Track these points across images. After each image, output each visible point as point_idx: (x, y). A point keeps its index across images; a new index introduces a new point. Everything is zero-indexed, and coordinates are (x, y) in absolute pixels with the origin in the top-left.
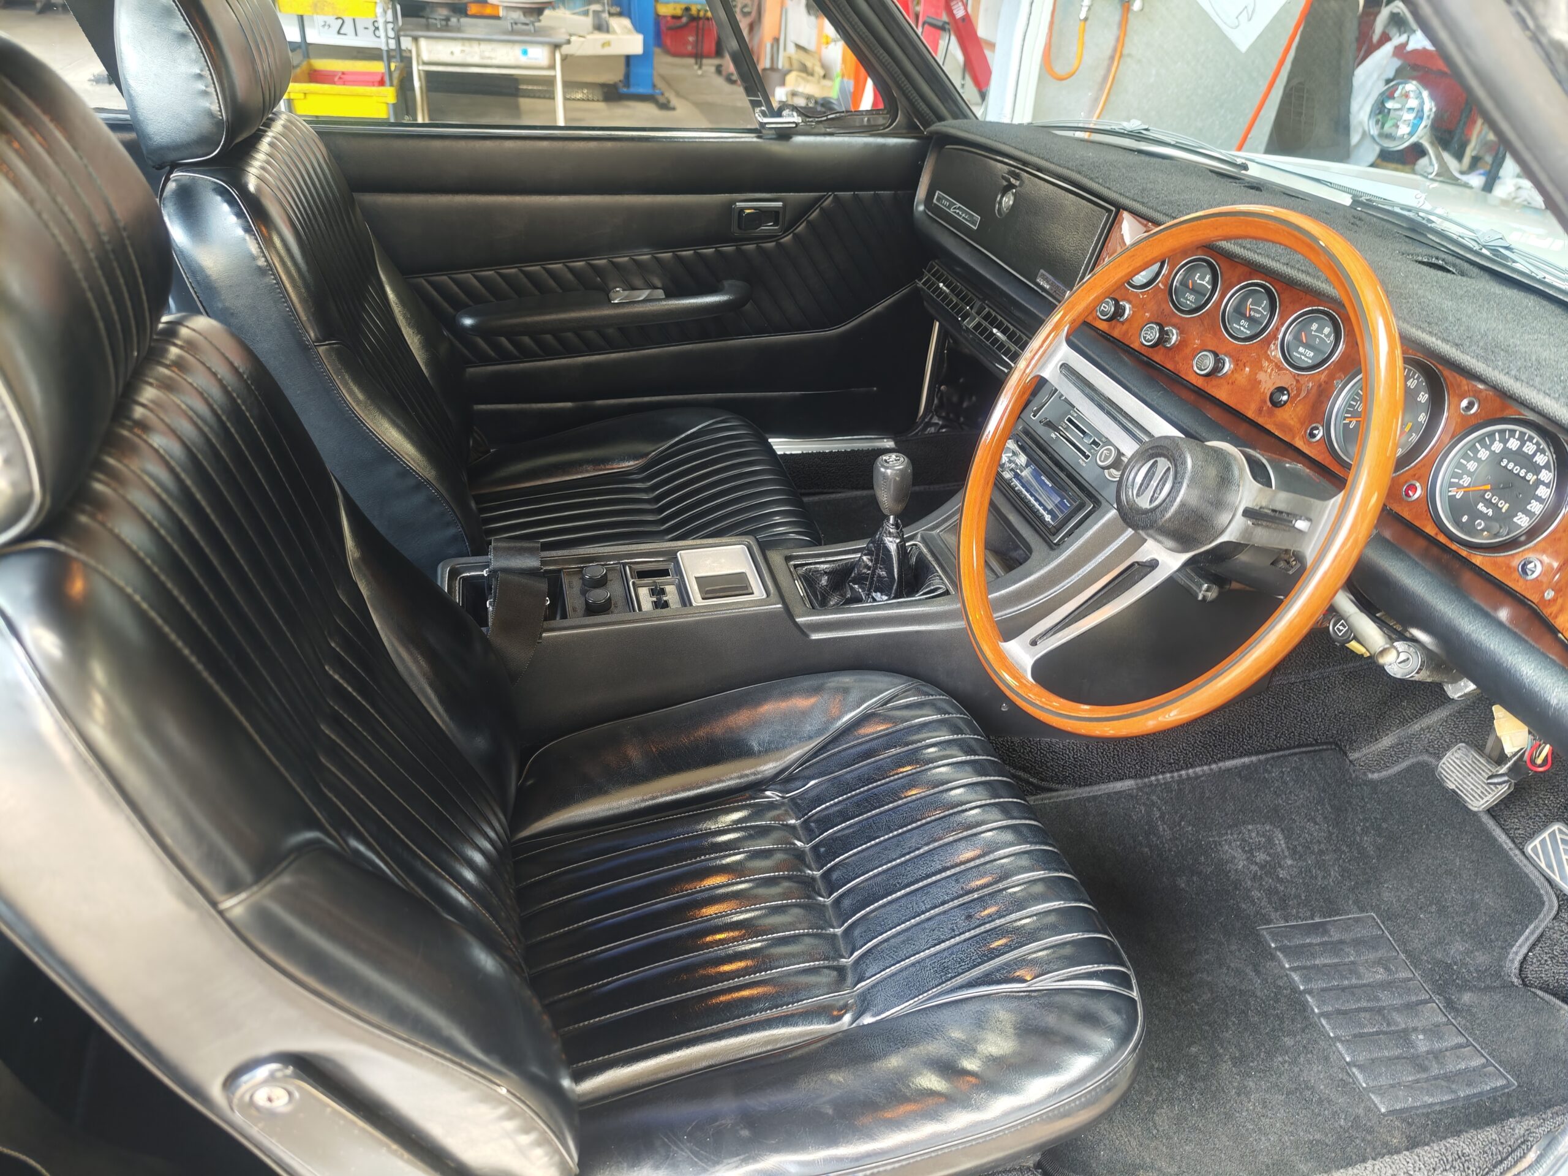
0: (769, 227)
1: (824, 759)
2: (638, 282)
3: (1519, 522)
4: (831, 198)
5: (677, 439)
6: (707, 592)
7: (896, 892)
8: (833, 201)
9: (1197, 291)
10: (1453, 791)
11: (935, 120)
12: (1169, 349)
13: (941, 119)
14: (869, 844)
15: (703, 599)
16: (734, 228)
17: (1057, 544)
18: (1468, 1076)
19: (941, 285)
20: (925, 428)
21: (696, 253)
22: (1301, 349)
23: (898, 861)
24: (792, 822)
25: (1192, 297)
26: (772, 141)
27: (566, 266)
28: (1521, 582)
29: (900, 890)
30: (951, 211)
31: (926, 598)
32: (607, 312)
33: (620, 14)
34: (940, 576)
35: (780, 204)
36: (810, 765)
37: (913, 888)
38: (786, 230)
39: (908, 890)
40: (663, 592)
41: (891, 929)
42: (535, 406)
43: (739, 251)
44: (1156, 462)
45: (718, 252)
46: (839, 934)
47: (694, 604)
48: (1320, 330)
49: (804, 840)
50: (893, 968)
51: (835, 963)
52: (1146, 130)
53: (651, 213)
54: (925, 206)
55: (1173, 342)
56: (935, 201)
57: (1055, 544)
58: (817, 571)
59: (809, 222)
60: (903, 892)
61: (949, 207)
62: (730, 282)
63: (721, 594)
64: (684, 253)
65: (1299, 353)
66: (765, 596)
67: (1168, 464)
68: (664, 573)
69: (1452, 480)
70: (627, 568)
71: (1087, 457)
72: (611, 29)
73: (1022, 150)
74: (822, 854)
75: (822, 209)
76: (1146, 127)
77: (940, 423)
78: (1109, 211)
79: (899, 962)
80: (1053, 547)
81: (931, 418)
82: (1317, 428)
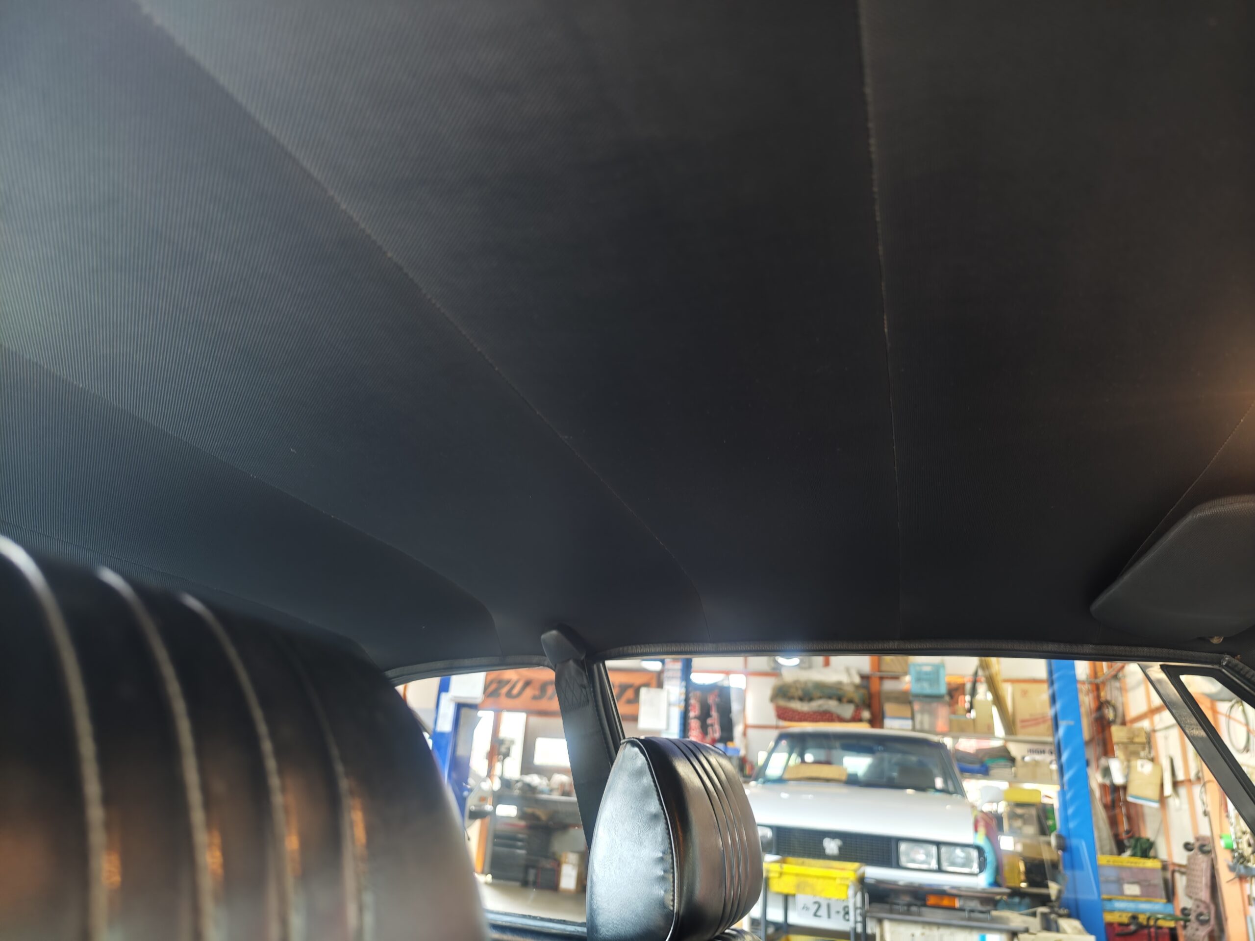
33: (1069, 916)
72: (1061, 929)
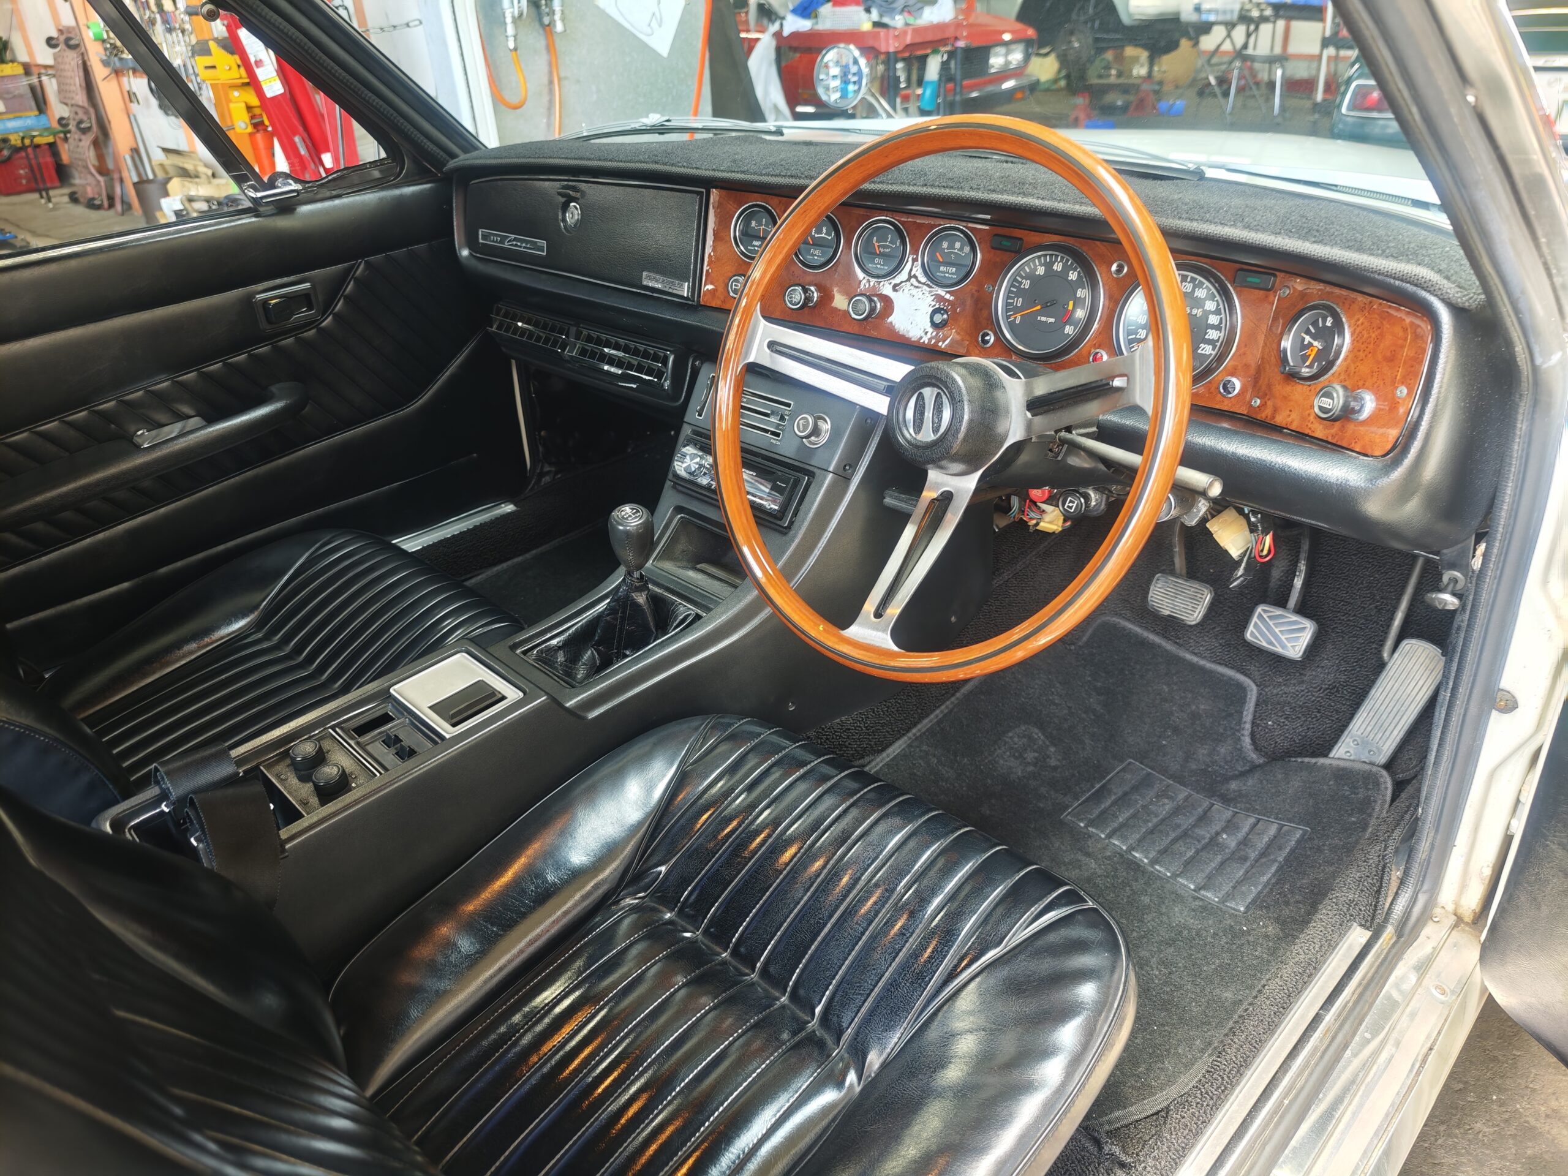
0: (303, 314)
1: (665, 836)
2: (161, 417)
3: (1203, 352)
4: (362, 266)
5: (286, 578)
6: (453, 716)
7: (823, 929)
8: (366, 268)
9: (818, 244)
10: (1170, 616)
11: (448, 158)
12: (814, 307)
13: (453, 156)
14: (764, 898)
15: (454, 725)
16: (263, 325)
17: (789, 527)
18: (1274, 843)
19: (520, 324)
20: (539, 480)
21: (226, 365)
22: (942, 268)
23: (806, 898)
24: (668, 916)
25: (817, 252)
26: (274, 218)
27: (65, 422)
28: (1226, 402)
29: (825, 925)
30: (506, 245)
31: (682, 630)
32: (140, 460)
34: (680, 604)
35: (307, 285)
36: (653, 850)
37: (836, 916)
38: (324, 312)
39: (833, 920)
40: (397, 740)
41: (840, 968)
42: (79, 602)
43: (276, 349)
44: (921, 395)
45: (250, 356)
46: (787, 1002)
47: (447, 736)
48: (951, 246)
49: (691, 928)
50: (866, 1004)
51: (803, 1034)
52: (668, 121)
53: (153, 332)
54: (470, 249)
55: (815, 299)
56: (481, 241)
57: (785, 528)
58: (550, 649)
59: (348, 299)
60: (829, 926)
61: (502, 242)
62: (277, 386)
63: (470, 712)
64: (212, 368)
65: (942, 272)
66: (521, 694)
67: (936, 391)
68: (386, 719)
69: (1130, 337)
70: (337, 729)
71: (778, 435)
73: (575, 159)
74: (720, 931)
75: (357, 280)
76: (667, 118)
77: (553, 469)
78: (700, 193)
79: (869, 995)
80: (785, 531)
81: (542, 468)
82: (988, 334)
